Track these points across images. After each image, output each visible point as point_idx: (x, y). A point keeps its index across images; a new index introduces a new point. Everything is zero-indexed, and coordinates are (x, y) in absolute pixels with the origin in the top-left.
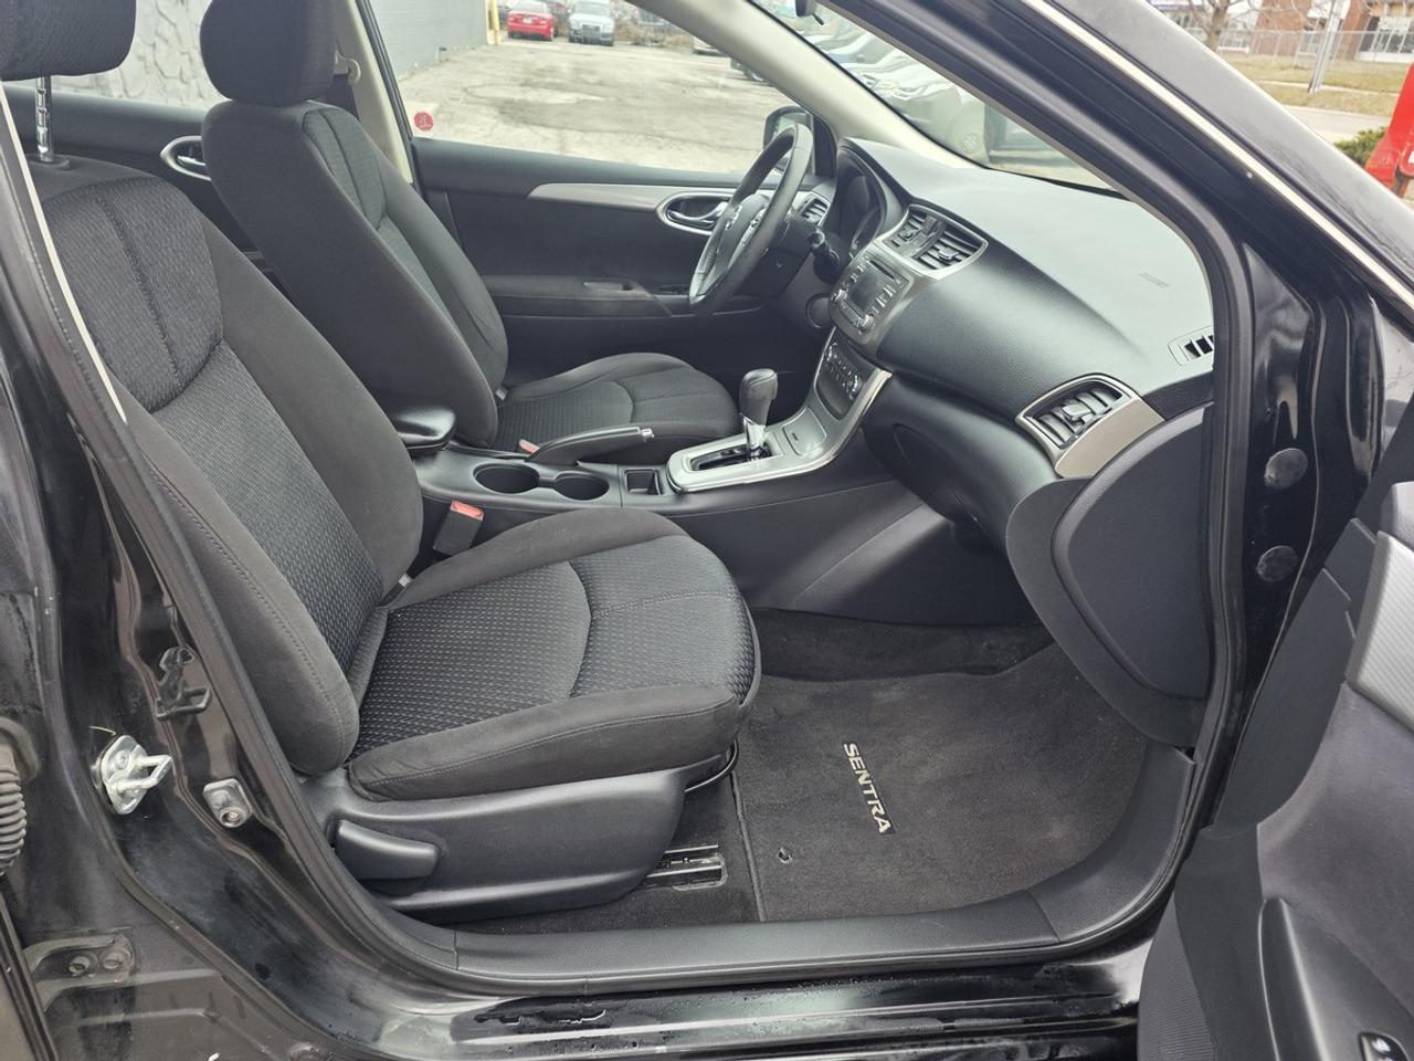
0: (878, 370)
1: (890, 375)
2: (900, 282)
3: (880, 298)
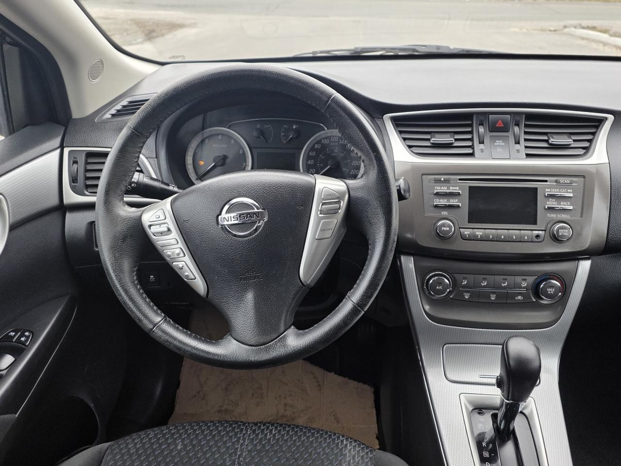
2: (567, 180)
3: (552, 203)
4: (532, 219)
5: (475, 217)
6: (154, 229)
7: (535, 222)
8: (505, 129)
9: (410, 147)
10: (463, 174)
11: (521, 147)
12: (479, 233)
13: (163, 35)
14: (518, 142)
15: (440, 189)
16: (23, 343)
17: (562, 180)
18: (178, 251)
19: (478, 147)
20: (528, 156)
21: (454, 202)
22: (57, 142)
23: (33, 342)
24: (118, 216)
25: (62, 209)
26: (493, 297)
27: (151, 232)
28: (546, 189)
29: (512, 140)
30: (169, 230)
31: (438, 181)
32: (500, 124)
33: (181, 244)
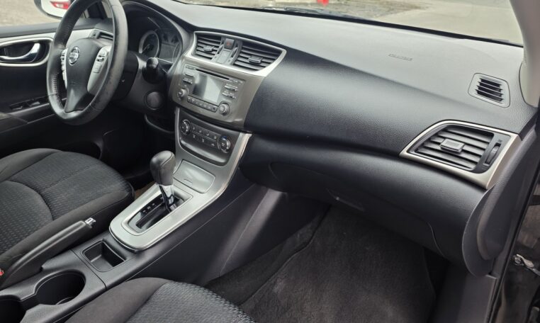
0: (241, 134)
1: (250, 135)
2: (237, 81)
3: (226, 92)
8: (231, 48)
9: (197, 50)
10: (198, 67)
11: (233, 59)
15: (188, 72)
19: (216, 55)
20: (235, 65)
21: (190, 81)
26: (203, 141)
28: (226, 83)
29: (231, 54)
31: (189, 68)
32: (230, 45)
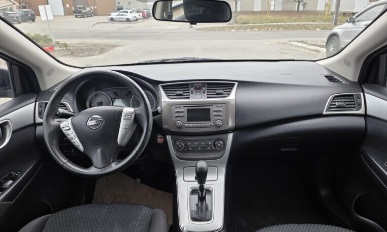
2: (220, 105)
3: (215, 113)
4: (208, 119)
5: (189, 119)
6: (65, 129)
7: (210, 120)
8: (200, 88)
9: (168, 96)
10: (185, 105)
11: (205, 94)
12: (191, 125)
13: (108, 51)
14: (204, 93)
15: (177, 110)
16: (17, 176)
17: (218, 105)
18: (73, 136)
19: (191, 95)
20: (208, 97)
21: (182, 114)
22: (34, 100)
23: (21, 176)
24: (51, 125)
25: (35, 125)
26: (200, 149)
27: (63, 130)
28: (213, 109)
29: (202, 92)
30: (70, 129)
31: (176, 107)
32: (198, 87)
33: (74, 134)
